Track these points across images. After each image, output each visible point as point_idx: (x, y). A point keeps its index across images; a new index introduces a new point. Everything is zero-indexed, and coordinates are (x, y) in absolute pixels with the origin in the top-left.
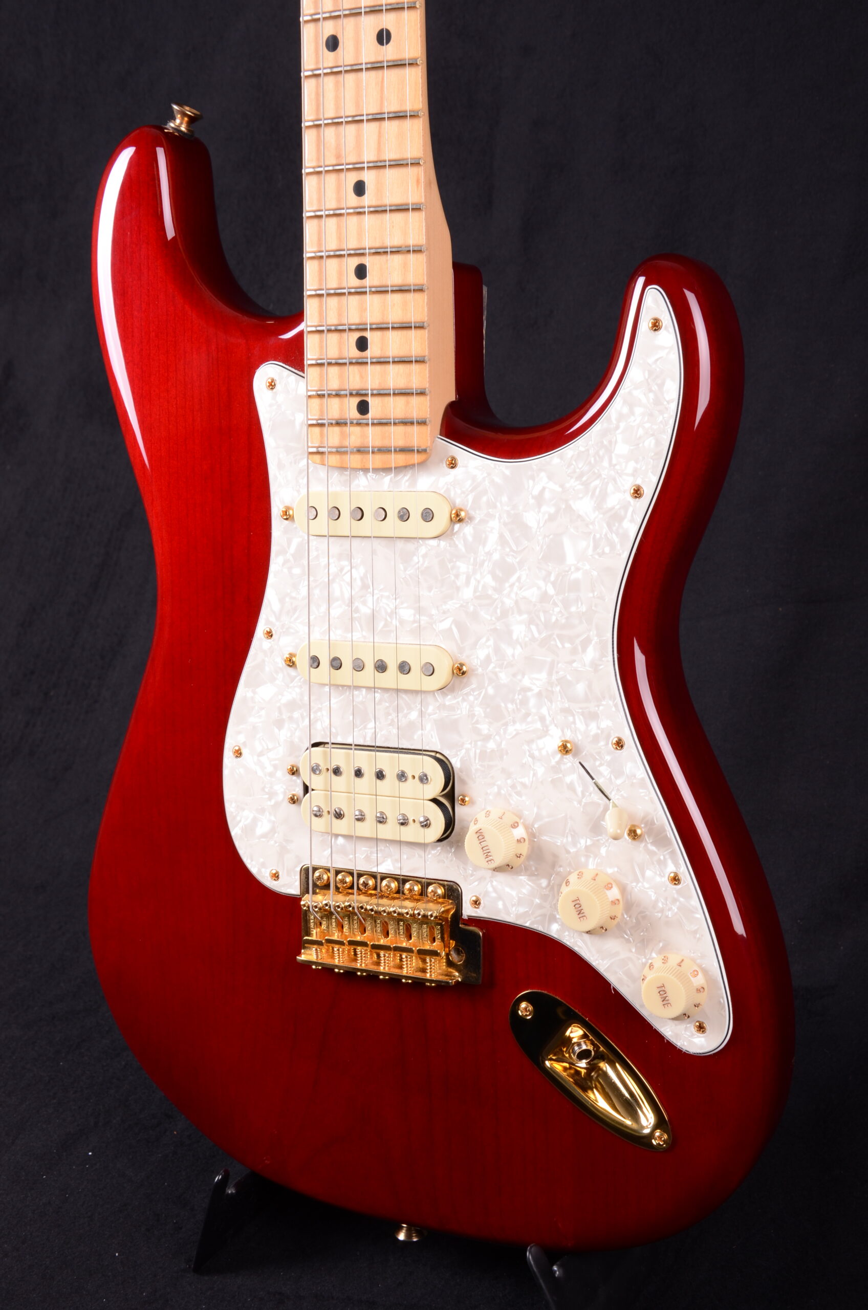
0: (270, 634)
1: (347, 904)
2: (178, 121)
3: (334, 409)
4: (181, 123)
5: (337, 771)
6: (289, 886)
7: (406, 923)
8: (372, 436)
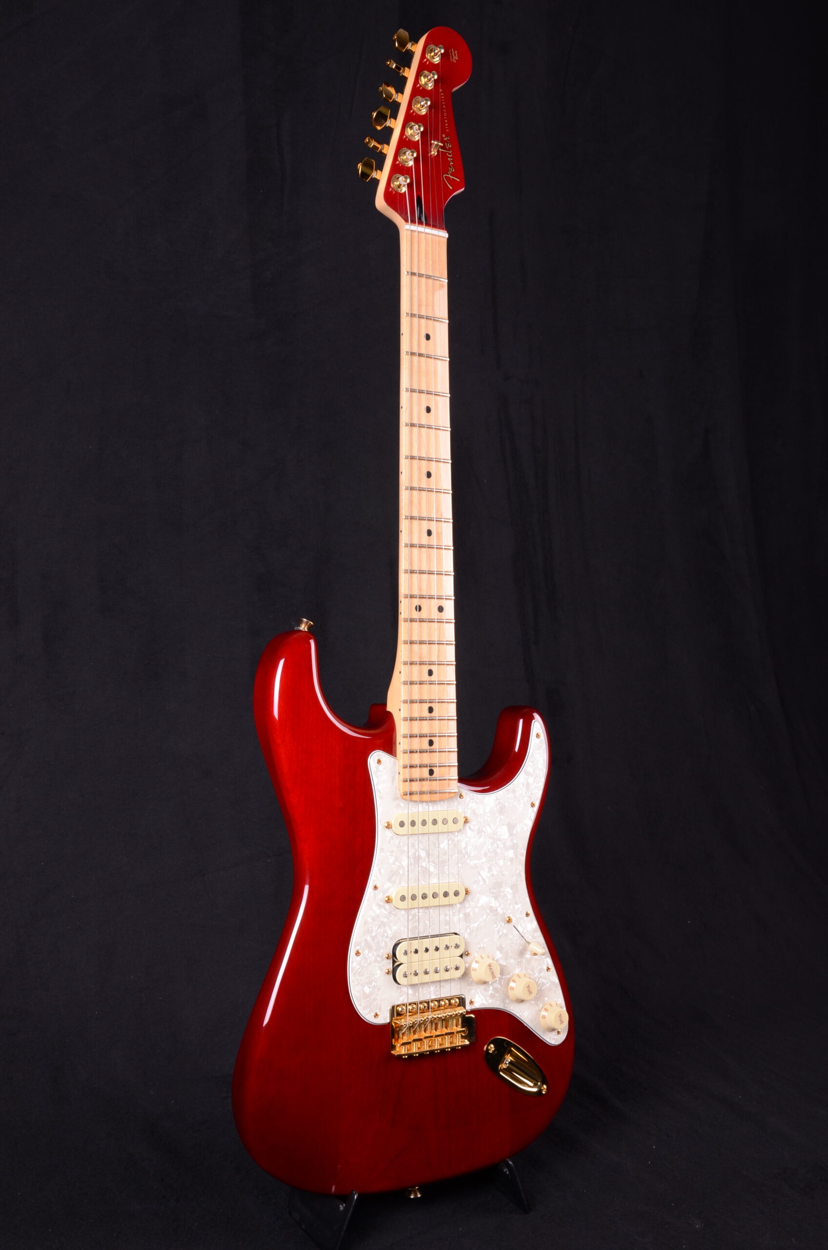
0: (376, 888)
1: (425, 1018)
2: (303, 626)
3: (416, 773)
4: (305, 627)
5: (416, 952)
6: (384, 1019)
7: (445, 1021)
8: (435, 786)
